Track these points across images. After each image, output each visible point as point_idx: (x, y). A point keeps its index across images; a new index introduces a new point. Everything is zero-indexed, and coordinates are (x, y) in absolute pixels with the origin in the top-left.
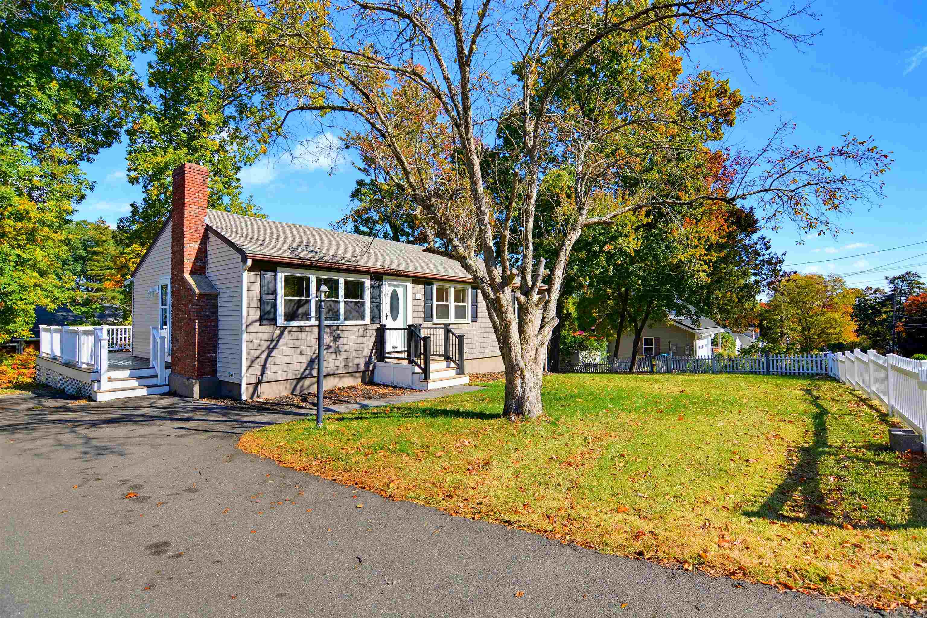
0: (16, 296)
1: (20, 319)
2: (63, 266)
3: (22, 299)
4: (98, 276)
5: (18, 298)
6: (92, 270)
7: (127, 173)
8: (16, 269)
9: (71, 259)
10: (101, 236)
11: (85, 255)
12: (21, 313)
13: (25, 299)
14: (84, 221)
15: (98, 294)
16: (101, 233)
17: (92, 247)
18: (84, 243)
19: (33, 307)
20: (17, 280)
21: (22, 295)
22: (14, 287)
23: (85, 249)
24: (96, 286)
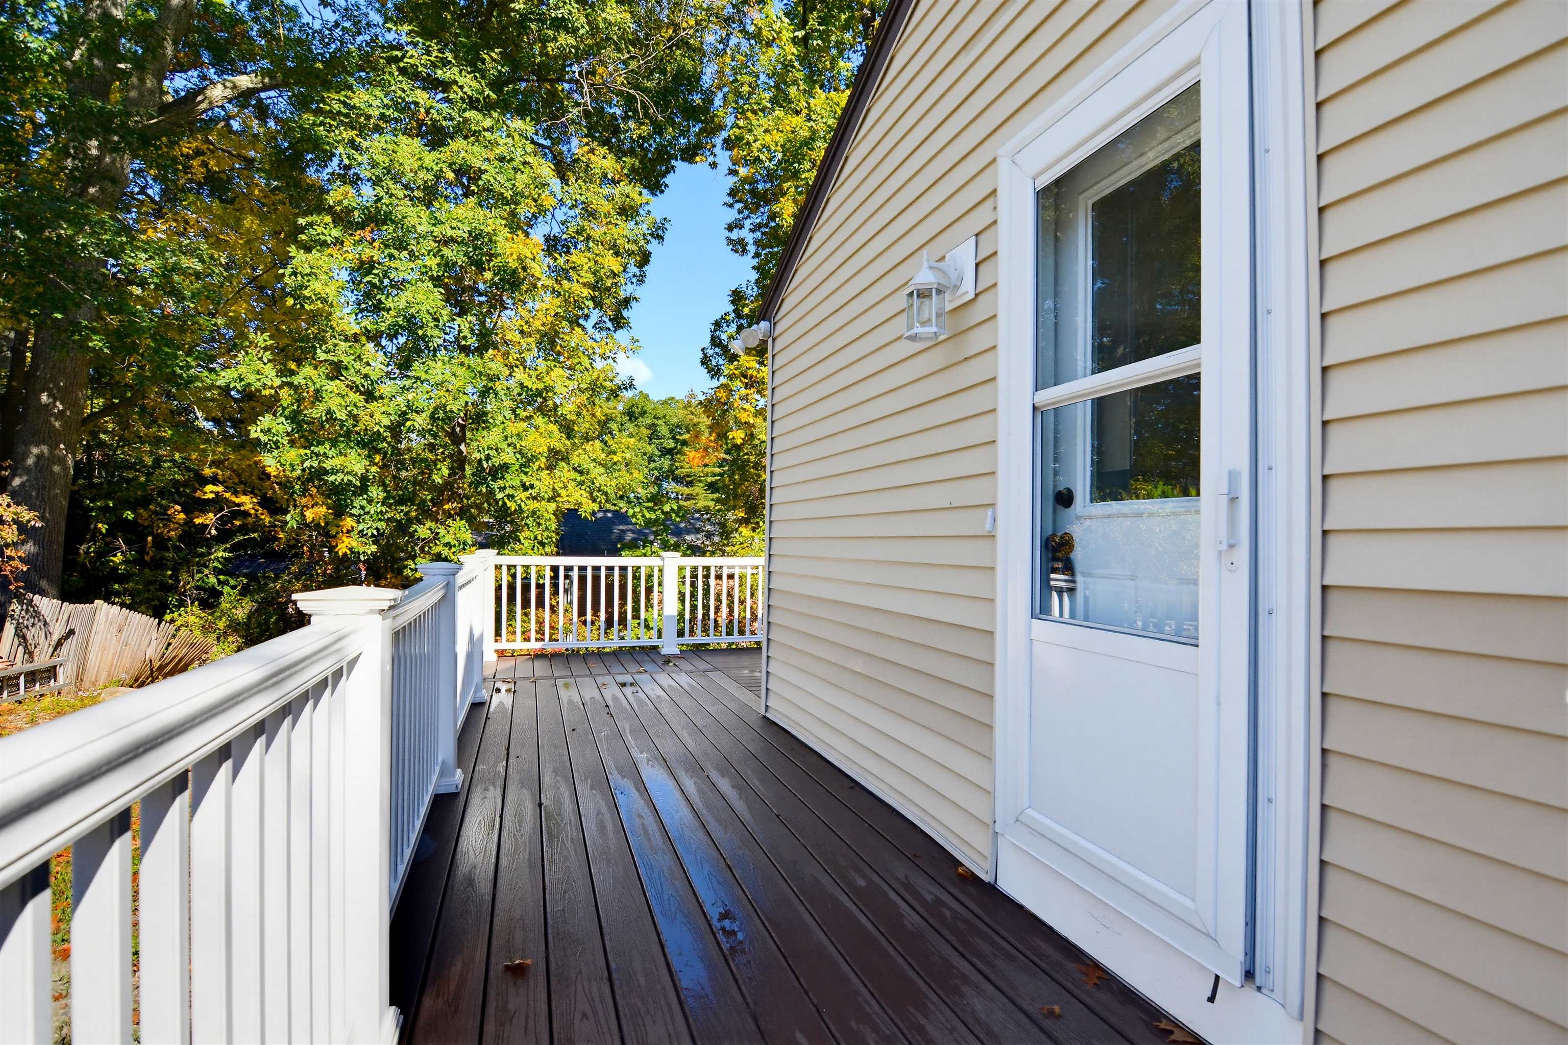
0: (513, 479)
1: (528, 533)
2: (649, 463)
3: (525, 488)
4: (689, 476)
5: (517, 483)
6: (682, 467)
7: (727, 233)
8: (516, 416)
9: (657, 453)
10: (691, 416)
11: (672, 445)
12: (530, 521)
13: (532, 486)
14: (673, 398)
15: (689, 502)
16: (693, 414)
17: (681, 434)
18: (673, 430)
19: (552, 506)
20: (514, 440)
21: (524, 478)
22: (508, 456)
23: (674, 438)
24: (687, 491)
